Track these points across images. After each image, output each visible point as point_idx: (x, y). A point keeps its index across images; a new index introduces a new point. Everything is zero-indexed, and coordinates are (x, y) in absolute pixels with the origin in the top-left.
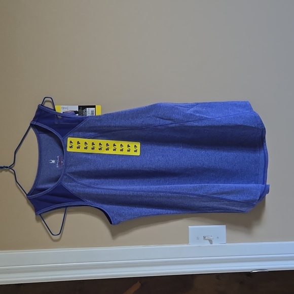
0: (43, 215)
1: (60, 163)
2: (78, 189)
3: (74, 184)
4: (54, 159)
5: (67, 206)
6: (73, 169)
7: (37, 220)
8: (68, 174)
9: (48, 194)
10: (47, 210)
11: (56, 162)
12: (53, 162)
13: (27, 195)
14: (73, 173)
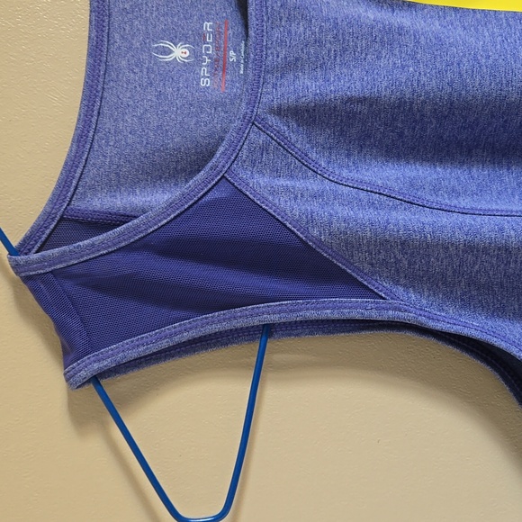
0: (114, 387)
1: (219, 65)
2: (343, 212)
3: (313, 185)
4: (185, 39)
5: (268, 331)
6: (308, 87)
7: (80, 419)
8: (272, 120)
9: (141, 246)
10: (142, 351)
11: (197, 56)
12: (180, 53)
13: (13, 251)
14: (308, 116)
